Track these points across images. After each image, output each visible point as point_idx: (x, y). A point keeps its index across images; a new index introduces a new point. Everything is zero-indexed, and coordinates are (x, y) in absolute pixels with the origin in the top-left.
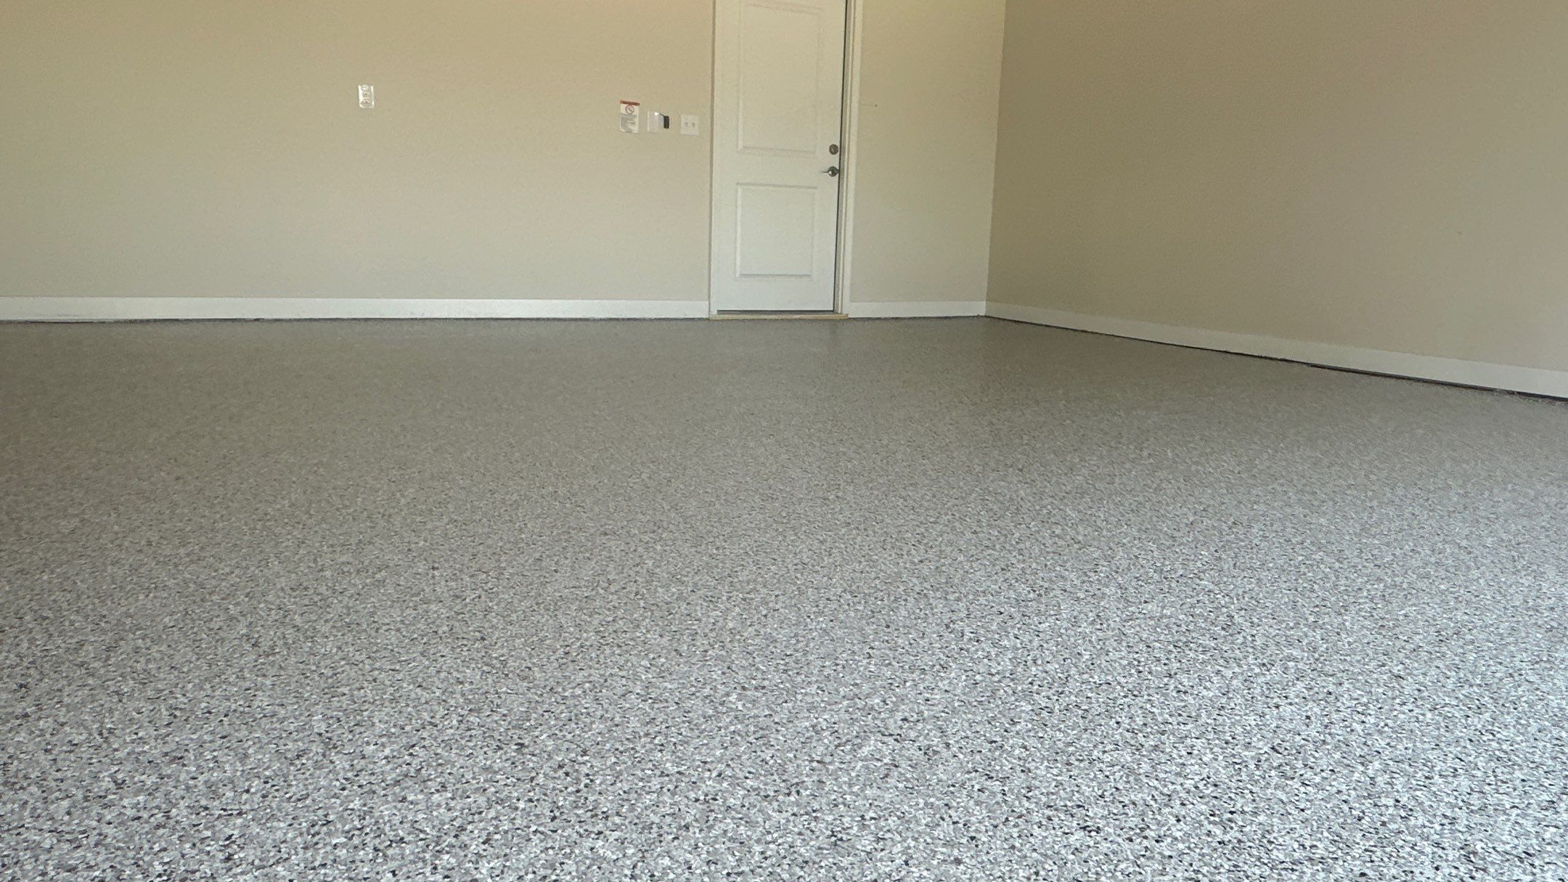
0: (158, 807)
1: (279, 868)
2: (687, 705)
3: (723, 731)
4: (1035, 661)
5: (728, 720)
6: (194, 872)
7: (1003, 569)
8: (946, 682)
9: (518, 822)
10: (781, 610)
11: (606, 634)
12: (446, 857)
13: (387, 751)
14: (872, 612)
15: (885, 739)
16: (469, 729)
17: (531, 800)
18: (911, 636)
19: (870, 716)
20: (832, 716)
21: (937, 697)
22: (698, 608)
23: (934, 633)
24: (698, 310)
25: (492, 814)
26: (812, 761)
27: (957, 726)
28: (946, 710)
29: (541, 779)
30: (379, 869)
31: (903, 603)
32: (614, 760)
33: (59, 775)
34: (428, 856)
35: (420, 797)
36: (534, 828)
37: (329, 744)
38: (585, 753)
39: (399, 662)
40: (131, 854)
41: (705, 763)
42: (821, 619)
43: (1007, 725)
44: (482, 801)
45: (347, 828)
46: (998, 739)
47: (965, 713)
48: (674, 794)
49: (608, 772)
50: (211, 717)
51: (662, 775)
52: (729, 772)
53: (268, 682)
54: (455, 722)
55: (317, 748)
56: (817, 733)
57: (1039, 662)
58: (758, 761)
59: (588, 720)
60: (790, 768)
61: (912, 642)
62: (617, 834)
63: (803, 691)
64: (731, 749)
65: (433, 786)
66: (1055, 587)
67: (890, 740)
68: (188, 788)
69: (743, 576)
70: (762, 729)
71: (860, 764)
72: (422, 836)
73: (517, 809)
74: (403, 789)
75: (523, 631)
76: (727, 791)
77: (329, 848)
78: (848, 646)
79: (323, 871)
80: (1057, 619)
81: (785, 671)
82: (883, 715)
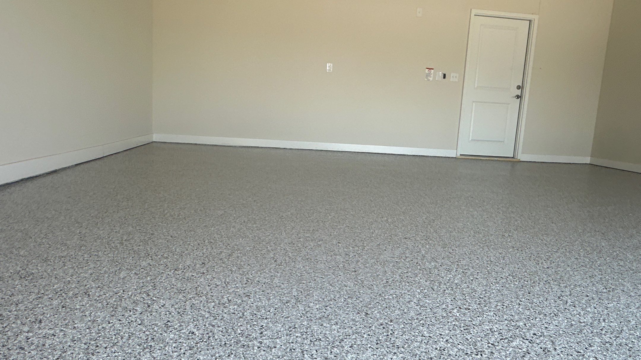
0: (240, 311)
1: (278, 340)
2: (435, 310)
3: (449, 324)
4: (604, 320)
5: (452, 320)
6: (250, 335)
7: (590, 277)
8: (556, 322)
9: (364, 342)
10: (480, 279)
11: (403, 277)
12: (336, 349)
13: (317, 306)
14: (522, 286)
15: (524, 341)
16: (348, 304)
17: (369, 335)
18: (540, 299)
19: (518, 330)
20: (500, 326)
21: (552, 327)
22: (443, 273)
23: (552, 299)
24: (451, 153)
25: (354, 337)
26: (489, 343)
27: (561, 342)
28: (556, 334)
29: (373, 328)
30: (311, 348)
31: (538, 284)
32: (403, 326)
33: (212, 294)
34: (329, 347)
35: (328, 325)
36: (369, 346)
37: (298, 300)
38: (391, 321)
39: (325, 275)
40: (231, 325)
41: (441, 335)
42: (497, 285)
43: (587, 346)
44: (350, 331)
45: (301, 331)
46: (582, 351)
47: (565, 337)
48: (427, 344)
49: (400, 330)
50: (259, 283)
51: (422, 336)
52: (451, 341)
53: (279, 275)
54: (342, 300)
55: (293, 301)
56: (492, 332)
57: (607, 321)
58: (464, 338)
59: (394, 309)
60: (479, 344)
61: (541, 301)
62: (402, 355)
63: (487, 314)
64: (453, 332)
65: (333, 322)
66: (618, 289)
67: (527, 342)
68: (250, 306)
69: (464, 262)
70: (467, 326)
71: (511, 349)
72: (327, 340)
73: (363, 337)
74: (322, 321)
75: (371, 271)
76: (450, 347)
77: (295, 337)
78: (509, 298)
79: (292, 345)
80: (618, 303)
81: (479, 304)
82: (524, 330)
